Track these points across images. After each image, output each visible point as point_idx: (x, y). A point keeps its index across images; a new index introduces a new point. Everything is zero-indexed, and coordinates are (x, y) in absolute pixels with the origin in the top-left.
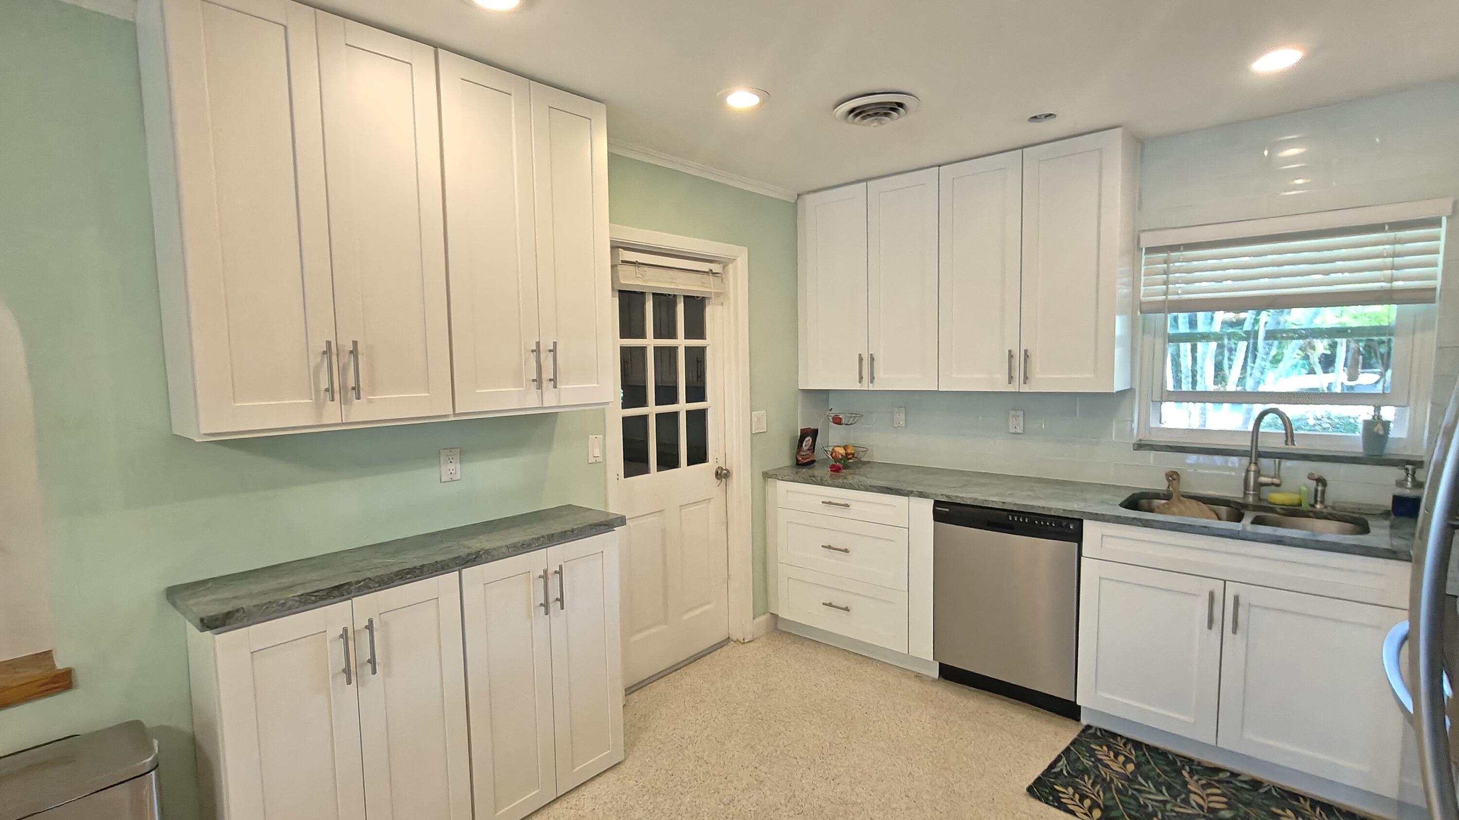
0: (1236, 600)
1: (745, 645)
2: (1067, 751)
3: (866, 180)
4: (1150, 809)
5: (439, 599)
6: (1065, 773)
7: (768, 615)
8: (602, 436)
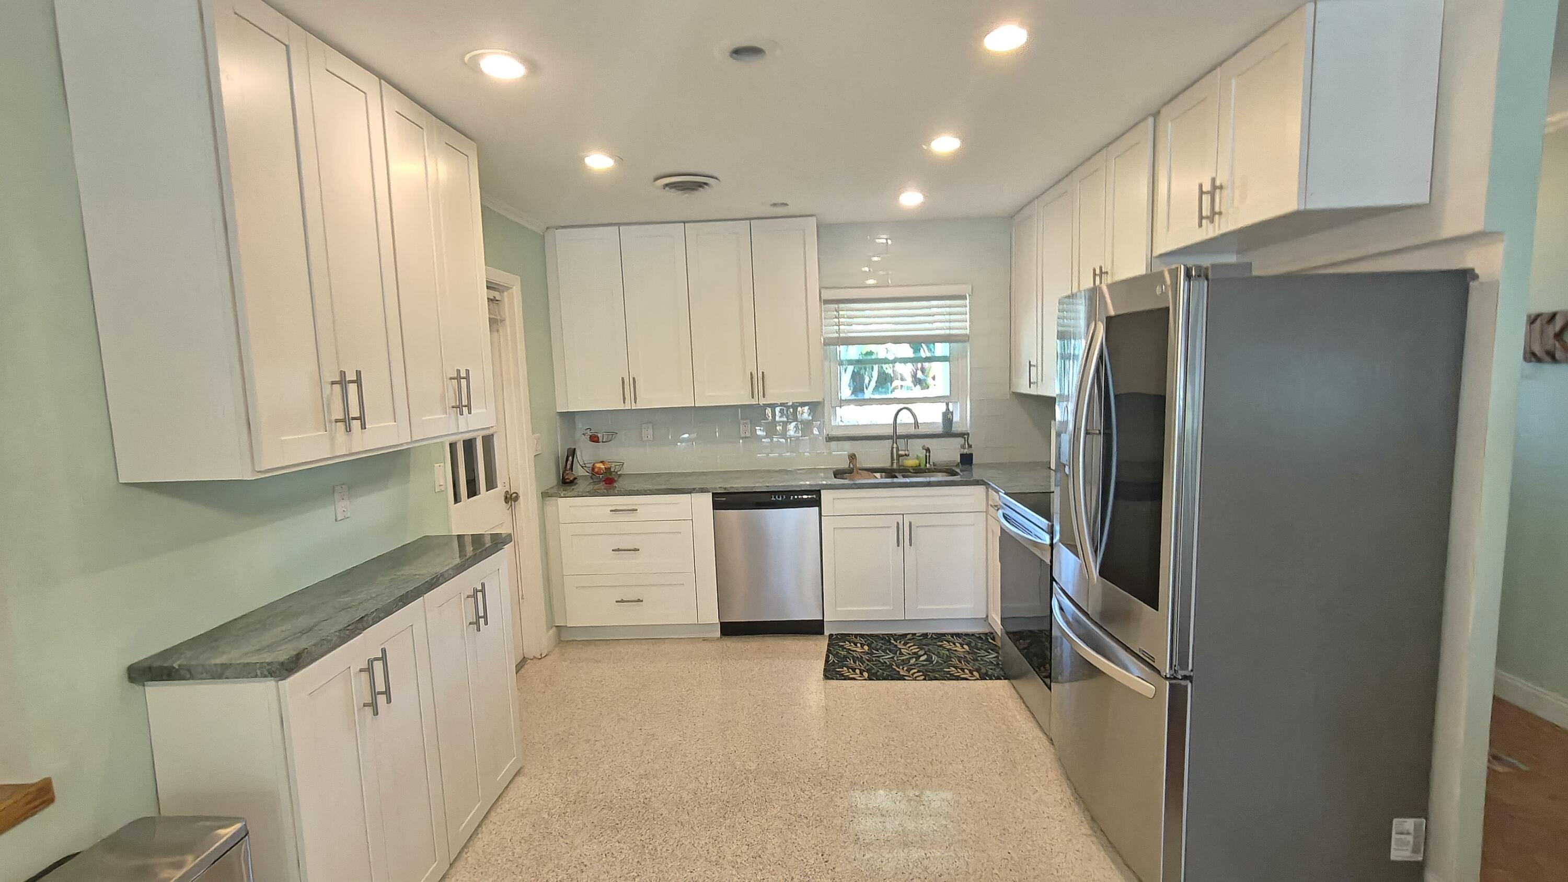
0: (910, 523)
1: (542, 659)
2: (829, 651)
3: (619, 225)
4: (888, 663)
5: (414, 626)
6: (836, 662)
7: (554, 628)
8: (443, 464)
